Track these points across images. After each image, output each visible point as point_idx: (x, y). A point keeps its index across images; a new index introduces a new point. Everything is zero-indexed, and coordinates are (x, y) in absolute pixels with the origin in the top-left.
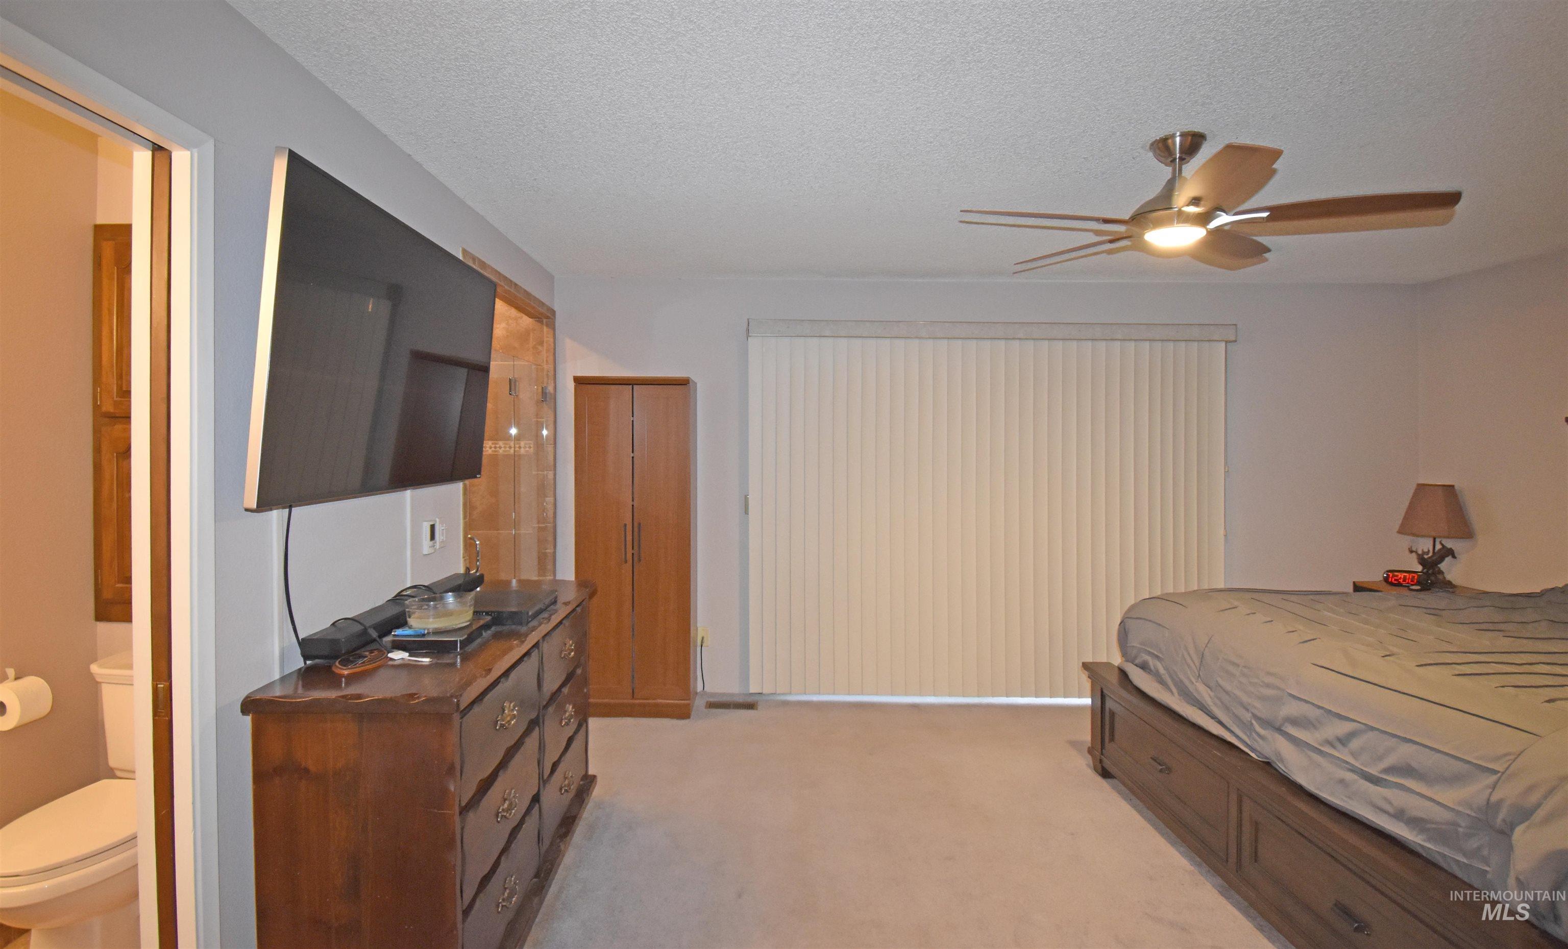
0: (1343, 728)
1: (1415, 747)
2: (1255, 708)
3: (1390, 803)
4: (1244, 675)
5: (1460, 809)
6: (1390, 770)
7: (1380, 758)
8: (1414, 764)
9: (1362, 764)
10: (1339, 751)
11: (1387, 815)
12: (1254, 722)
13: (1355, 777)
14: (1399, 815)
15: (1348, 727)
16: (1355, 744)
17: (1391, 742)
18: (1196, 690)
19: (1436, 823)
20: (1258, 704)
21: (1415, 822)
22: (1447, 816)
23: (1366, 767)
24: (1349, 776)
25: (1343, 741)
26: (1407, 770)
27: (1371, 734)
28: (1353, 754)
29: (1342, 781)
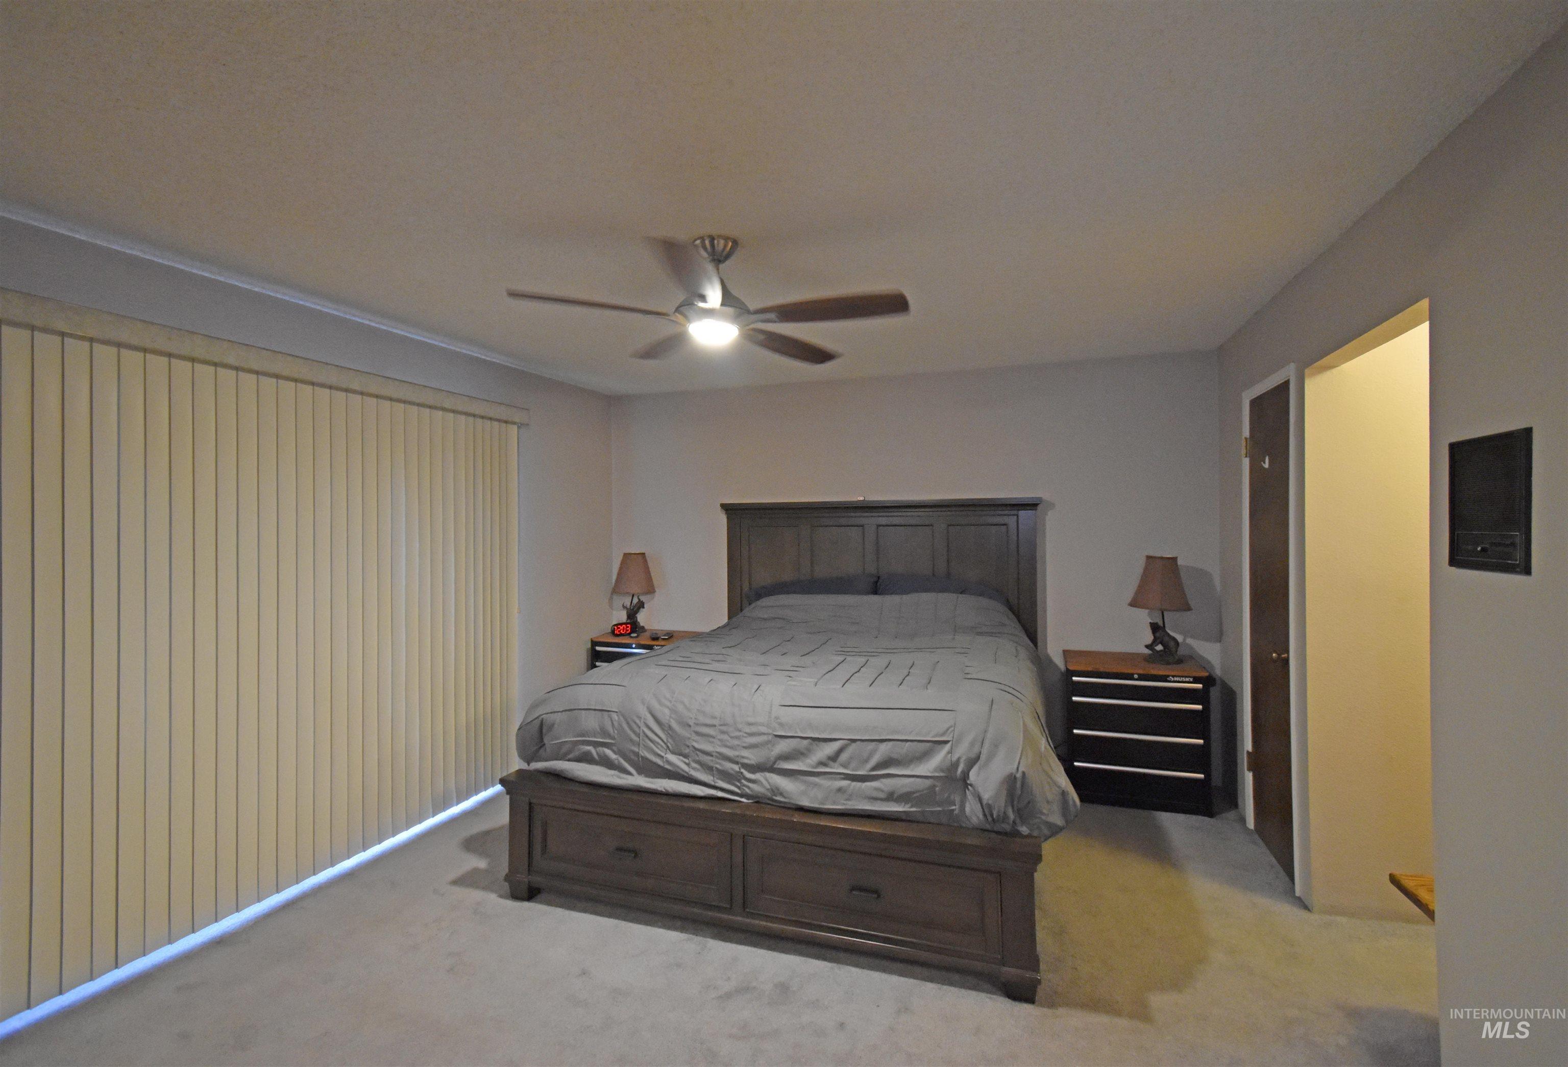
0: (830, 749)
1: (891, 743)
2: (743, 757)
3: (883, 791)
4: (723, 732)
5: (937, 774)
6: (876, 767)
7: (867, 761)
8: (895, 756)
9: (853, 770)
10: (831, 768)
11: (879, 801)
12: (742, 770)
13: (848, 782)
14: (891, 797)
15: (836, 746)
16: (844, 757)
17: (872, 746)
18: (668, 762)
19: (919, 791)
20: (745, 753)
21: (904, 798)
22: (928, 783)
23: (856, 770)
24: (844, 783)
25: (834, 758)
26: (888, 762)
27: (854, 745)
28: (844, 766)
29: (840, 790)
